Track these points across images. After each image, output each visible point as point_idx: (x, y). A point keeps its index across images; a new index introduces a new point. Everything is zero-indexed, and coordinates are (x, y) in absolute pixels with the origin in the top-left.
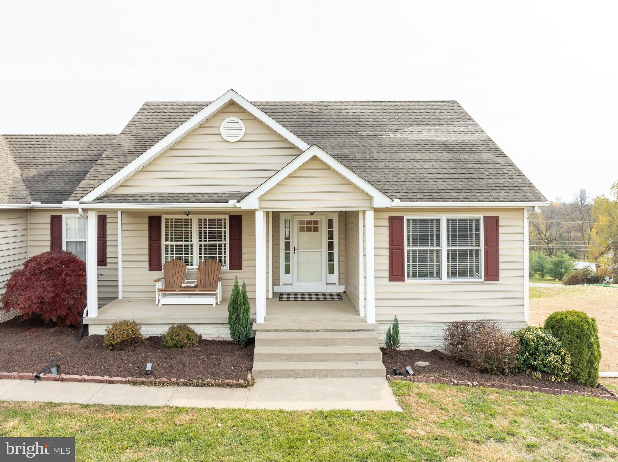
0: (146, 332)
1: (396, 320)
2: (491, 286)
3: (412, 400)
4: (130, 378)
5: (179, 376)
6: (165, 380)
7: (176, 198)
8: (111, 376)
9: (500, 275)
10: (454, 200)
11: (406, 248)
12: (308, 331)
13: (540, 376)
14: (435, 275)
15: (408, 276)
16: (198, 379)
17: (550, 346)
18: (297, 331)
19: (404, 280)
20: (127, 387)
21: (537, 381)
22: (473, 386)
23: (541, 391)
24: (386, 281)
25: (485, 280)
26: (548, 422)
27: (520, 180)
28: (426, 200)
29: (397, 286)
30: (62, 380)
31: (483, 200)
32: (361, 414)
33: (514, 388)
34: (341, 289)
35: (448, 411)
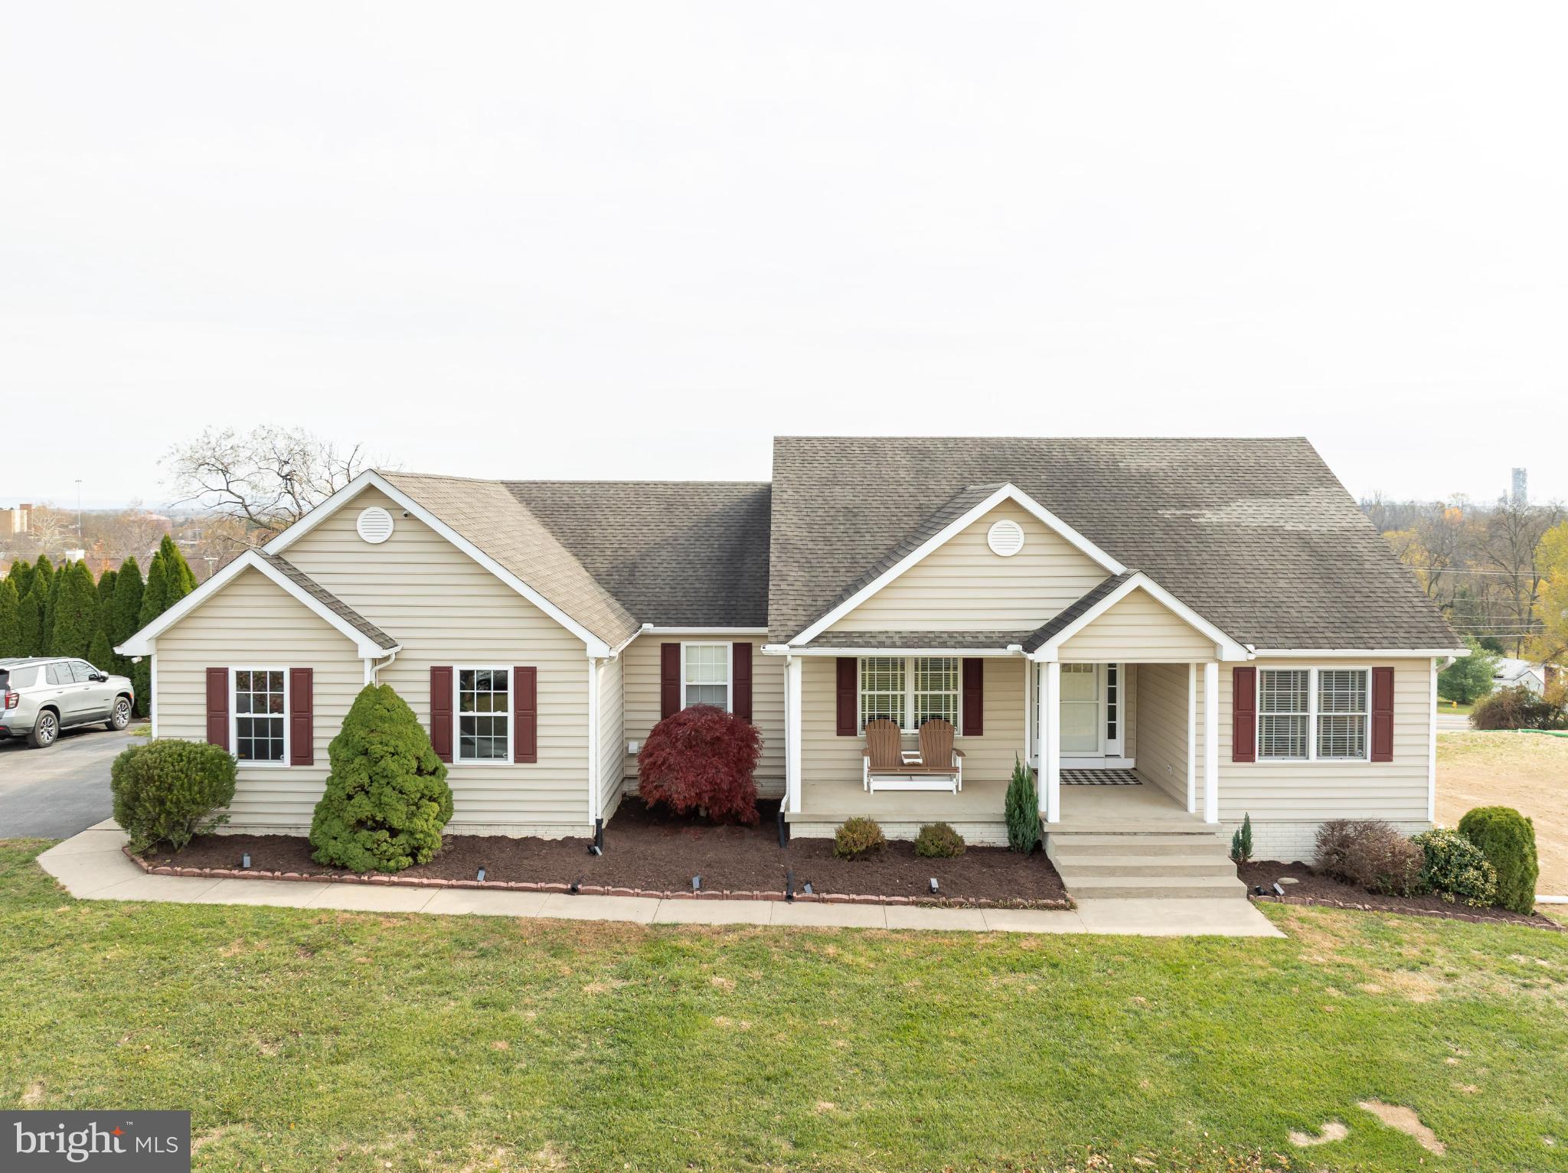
0: (890, 833)
1: (1247, 819)
2: (1382, 768)
3: (1294, 925)
4: (912, 898)
5: (977, 896)
6: (962, 900)
7: (927, 640)
8: (888, 895)
9: (1394, 753)
10: (1332, 646)
11: (1258, 714)
12: (1122, 834)
13: (1453, 899)
14: (1299, 752)
15: (1260, 754)
16: (1006, 900)
17: (1468, 857)
18: (1107, 834)
19: (1254, 761)
20: (913, 908)
21: (1449, 905)
22: (1365, 910)
23: (1456, 918)
24: (1229, 761)
25: (1372, 761)
26: (1468, 952)
28: (1291, 645)
29: (1243, 769)
30: (824, 901)
31: (1374, 645)
32: (1241, 939)
33: (1418, 913)
34: (1129, 764)
35: (1343, 938)
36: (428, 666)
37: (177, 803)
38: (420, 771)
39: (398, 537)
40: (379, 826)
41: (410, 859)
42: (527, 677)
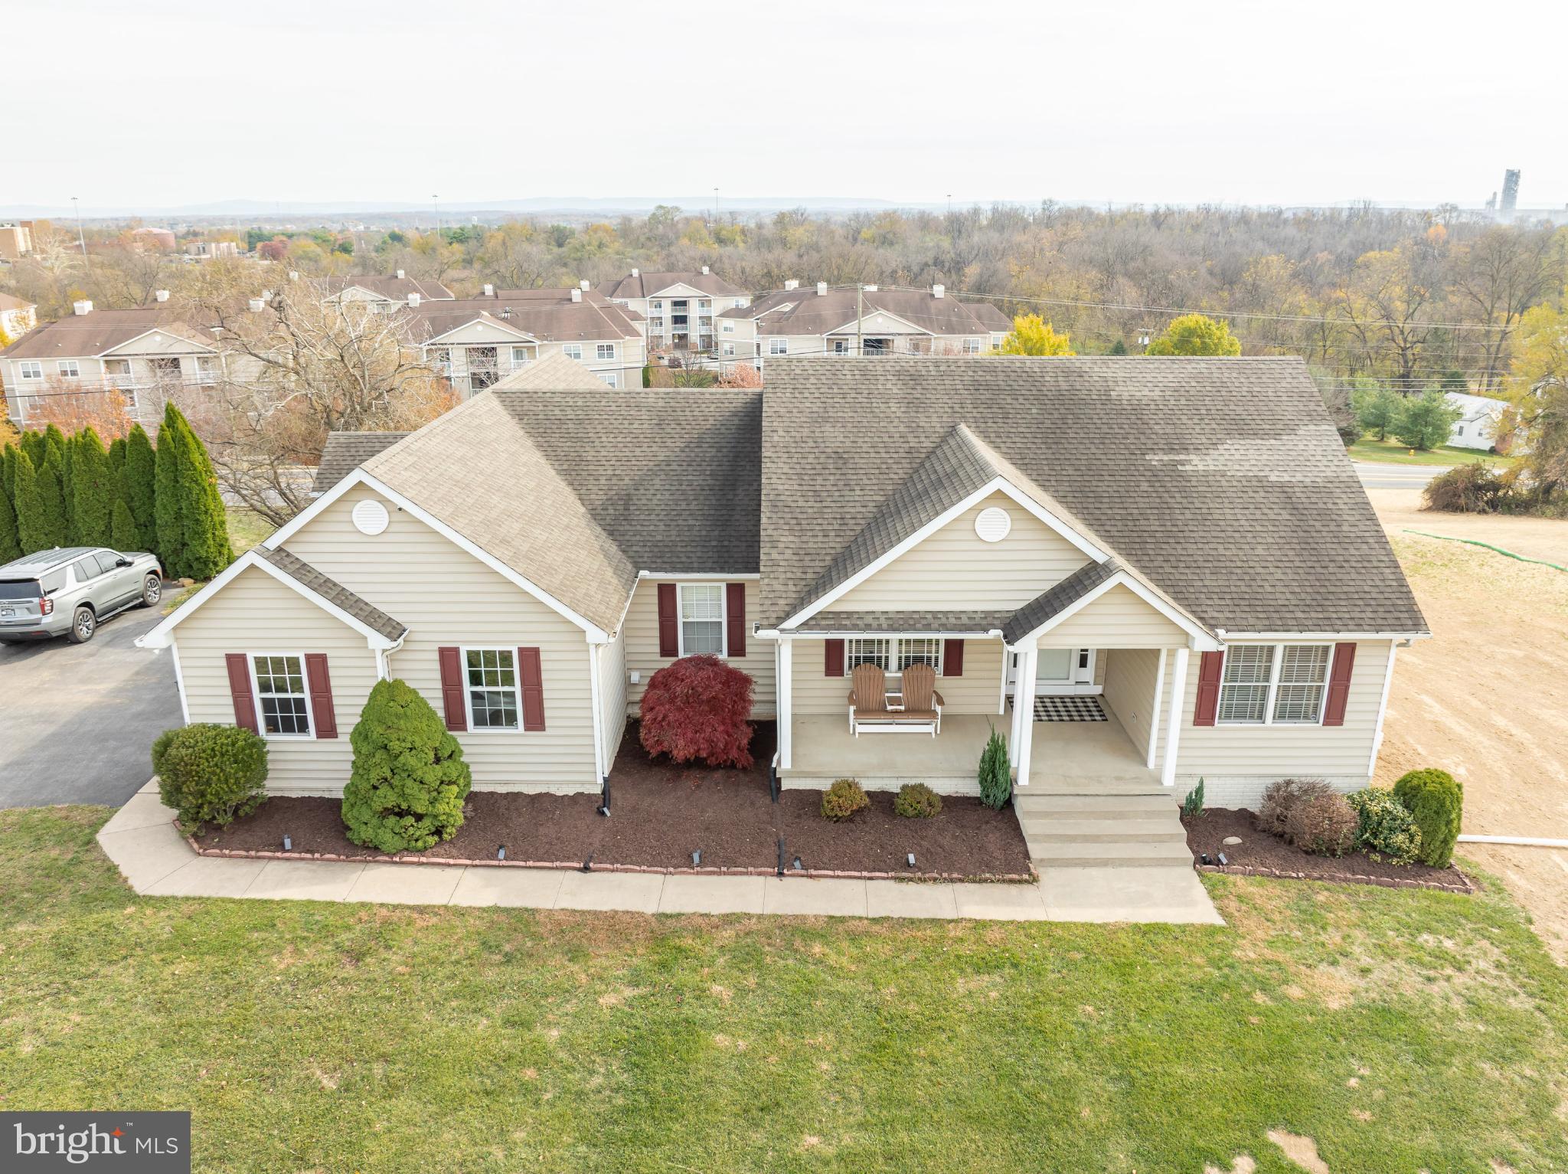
1: (1201, 782)
2: (1333, 731)
3: (1232, 905)
4: (892, 873)
5: (950, 870)
6: (935, 875)
8: (870, 872)
9: (1345, 718)
11: (1222, 683)
12: (1085, 796)
13: (1379, 859)
14: (1256, 717)
16: (975, 875)
17: (1398, 821)
18: (1072, 795)
19: (1213, 724)
20: (891, 883)
21: (1374, 869)
22: (1298, 878)
23: (1380, 884)
24: (1190, 725)
25: (1324, 725)
26: (1385, 935)
27: (1394, 583)
29: (1204, 731)
30: (811, 877)
31: (1335, 631)
32: (1183, 928)
33: (1346, 880)
34: (1097, 690)
35: (1274, 923)
36: (436, 647)
37: (217, 794)
38: (437, 760)
39: (394, 528)
40: (408, 812)
41: (436, 838)
42: (531, 657)
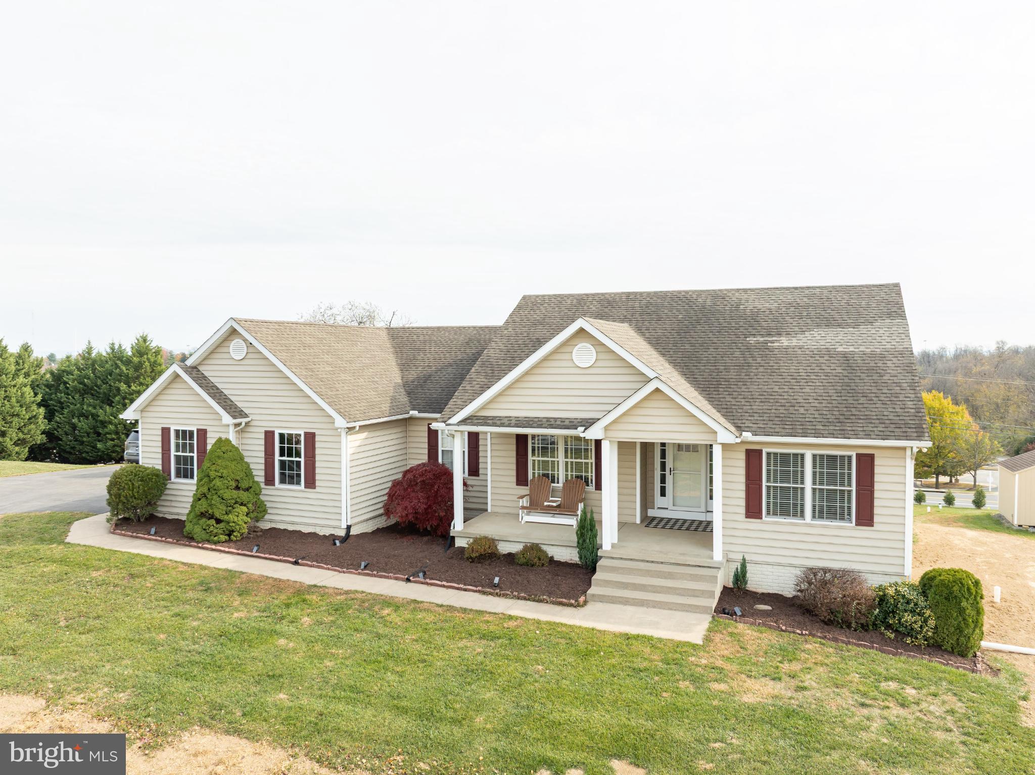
0: (504, 548)
1: (744, 559)
2: (864, 531)
3: (720, 636)
4: (480, 588)
5: (521, 591)
6: (509, 593)
8: (465, 585)
9: (875, 520)
10: (816, 435)
11: (764, 483)
12: (652, 562)
13: (892, 636)
14: (799, 514)
15: (768, 513)
16: (536, 595)
17: (912, 605)
18: (642, 561)
19: (761, 518)
20: (477, 595)
21: (885, 641)
23: (883, 651)
24: (741, 517)
25: (856, 525)
29: (754, 523)
30: (427, 584)
31: (851, 436)
33: (847, 642)
35: (746, 650)
36: (263, 430)
37: (126, 497)
38: (237, 488)
39: (248, 356)
40: (211, 517)
41: (227, 537)
42: (311, 438)
